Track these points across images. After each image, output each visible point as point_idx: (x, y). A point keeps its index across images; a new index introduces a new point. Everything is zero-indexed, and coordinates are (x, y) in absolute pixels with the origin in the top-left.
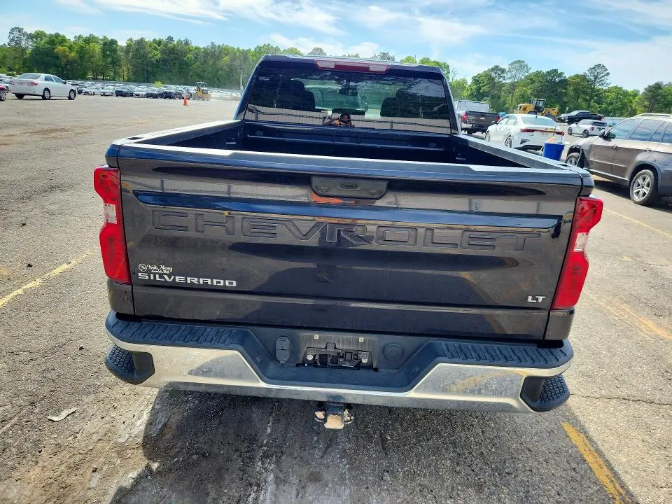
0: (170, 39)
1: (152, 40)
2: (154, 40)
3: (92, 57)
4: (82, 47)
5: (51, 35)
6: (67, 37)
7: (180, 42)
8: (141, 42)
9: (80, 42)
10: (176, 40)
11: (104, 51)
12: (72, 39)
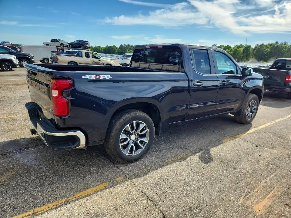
0: (277, 43)
1: (267, 44)
2: (269, 44)
3: (238, 53)
4: (236, 50)
5: (225, 46)
6: (231, 46)
7: (282, 43)
8: (262, 46)
9: (236, 48)
10: (280, 43)
11: (244, 51)
12: (233, 47)
